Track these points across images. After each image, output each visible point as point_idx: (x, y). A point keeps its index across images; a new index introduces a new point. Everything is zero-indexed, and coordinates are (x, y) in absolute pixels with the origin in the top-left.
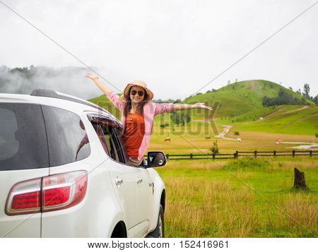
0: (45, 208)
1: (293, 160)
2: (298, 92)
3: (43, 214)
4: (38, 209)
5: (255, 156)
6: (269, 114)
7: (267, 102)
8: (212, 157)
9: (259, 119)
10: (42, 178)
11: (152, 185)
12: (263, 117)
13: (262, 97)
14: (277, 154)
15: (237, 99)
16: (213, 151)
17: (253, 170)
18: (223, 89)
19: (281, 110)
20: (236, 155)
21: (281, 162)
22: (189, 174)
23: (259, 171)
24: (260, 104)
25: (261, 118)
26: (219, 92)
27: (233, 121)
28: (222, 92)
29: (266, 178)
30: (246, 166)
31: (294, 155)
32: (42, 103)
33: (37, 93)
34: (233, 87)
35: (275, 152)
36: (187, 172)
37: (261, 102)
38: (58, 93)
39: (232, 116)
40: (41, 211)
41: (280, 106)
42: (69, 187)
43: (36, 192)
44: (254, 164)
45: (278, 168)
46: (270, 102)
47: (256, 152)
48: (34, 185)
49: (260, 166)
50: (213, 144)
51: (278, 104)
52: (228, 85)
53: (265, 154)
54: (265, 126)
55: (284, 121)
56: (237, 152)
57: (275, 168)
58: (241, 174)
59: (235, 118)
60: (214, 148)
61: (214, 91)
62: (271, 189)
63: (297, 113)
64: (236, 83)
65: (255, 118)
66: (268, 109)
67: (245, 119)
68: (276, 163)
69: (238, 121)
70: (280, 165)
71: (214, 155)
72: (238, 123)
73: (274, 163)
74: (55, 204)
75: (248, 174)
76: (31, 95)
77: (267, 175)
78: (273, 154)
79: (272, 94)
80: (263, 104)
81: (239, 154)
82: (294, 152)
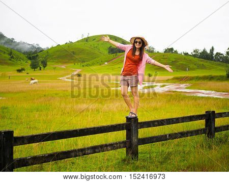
6: (112, 60)
9: (104, 63)
12: (108, 62)
13: (108, 47)
15: (88, 49)
18: (78, 42)
19: (122, 56)
24: (106, 52)
25: (106, 63)
27: (83, 66)
34: (87, 40)
37: (108, 51)
46: (114, 51)
51: (119, 52)
54: (108, 69)
61: (71, 43)
65: (101, 63)
69: (87, 66)
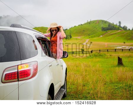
0: (20, 79)
1: (116, 53)
2: (116, 25)
3: (19, 82)
4: (17, 80)
5: (100, 52)
6: (104, 34)
7: (104, 29)
8: (82, 53)
9: (100, 36)
10: (18, 65)
11: (62, 66)
12: (102, 35)
13: (102, 27)
14: (108, 51)
16: (82, 50)
17: (100, 58)
18: (85, 24)
19: (109, 32)
20: (92, 52)
21: (111, 54)
22: (73, 60)
23: (102, 58)
24: (100, 30)
25: (101, 36)
26: (84, 26)
27: (89, 38)
28: (85, 25)
29: (106, 61)
30: (96, 56)
31: (115, 51)
32: (16, 31)
33: (13, 26)
34: (89, 23)
35: (108, 50)
36: (72, 60)
38: (22, 26)
39: (89, 35)
40: (18, 81)
41: (109, 31)
42: (30, 69)
43: (16, 72)
44: (100, 55)
45: (110, 56)
46: (105, 29)
47: (100, 50)
48: (15, 69)
49: (102, 56)
50: (82, 47)
51: (108, 30)
52: (87, 22)
53: (104, 51)
54: (103, 39)
55: (111, 37)
56: (92, 50)
57: (109, 57)
58: (95, 60)
59: (90, 36)
60: (82, 49)
61: (81, 25)
62: (108, 65)
63: (116, 33)
64: (91, 22)
65: (99, 36)
66: (104, 32)
67: (95, 37)
68: (109, 54)
69: (92, 37)
70: (111, 55)
71: (83, 52)
72: (92, 38)
73: (108, 54)
74: (24, 77)
75: (98, 59)
76: (11, 27)
77: (106, 60)
78: (107, 51)
79: (106, 26)
80: (102, 30)
81: (93, 51)
82: (115, 50)
